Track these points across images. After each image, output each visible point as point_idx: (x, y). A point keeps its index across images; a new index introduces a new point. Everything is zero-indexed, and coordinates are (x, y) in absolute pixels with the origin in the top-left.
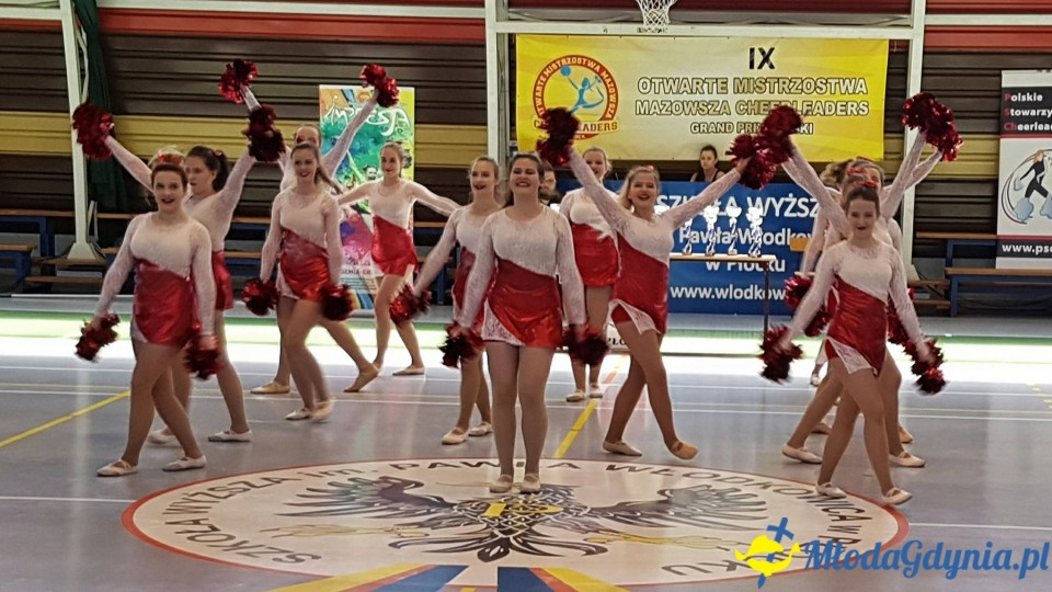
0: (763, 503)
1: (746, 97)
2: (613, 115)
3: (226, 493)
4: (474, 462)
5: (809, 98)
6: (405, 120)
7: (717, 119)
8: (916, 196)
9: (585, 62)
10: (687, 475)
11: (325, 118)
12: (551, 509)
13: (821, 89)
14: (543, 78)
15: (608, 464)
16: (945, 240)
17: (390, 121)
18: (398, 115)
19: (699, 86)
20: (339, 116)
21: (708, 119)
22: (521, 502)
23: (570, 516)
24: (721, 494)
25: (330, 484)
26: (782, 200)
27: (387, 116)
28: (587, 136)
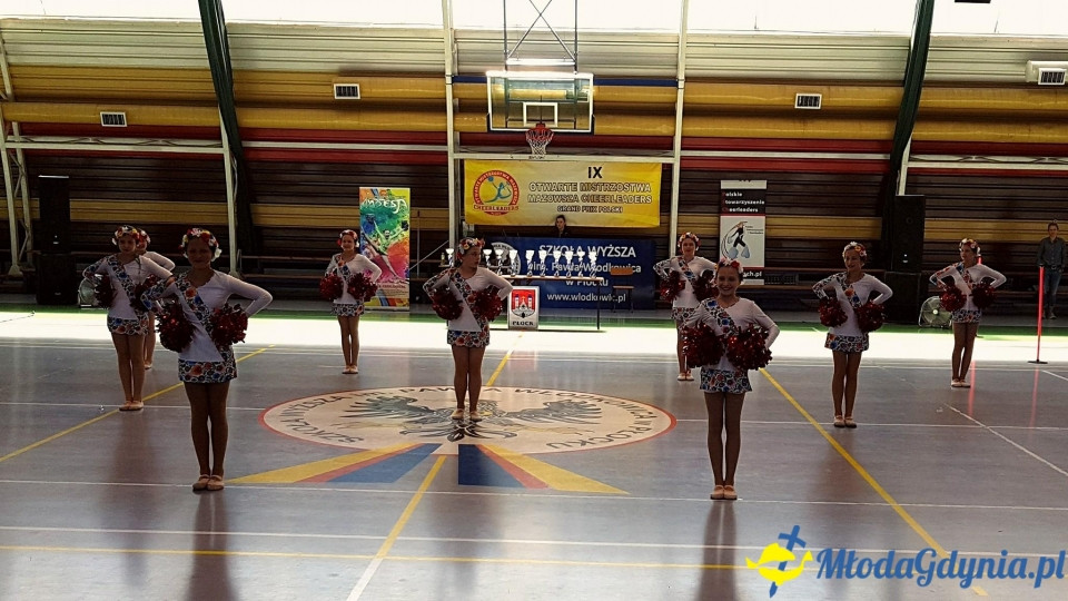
0: (600, 409)
1: (587, 193)
2: (516, 202)
3: (312, 405)
5: (620, 193)
6: (405, 205)
7: (571, 204)
9: (501, 174)
10: (559, 395)
11: (362, 204)
12: (486, 413)
13: (626, 189)
14: (479, 181)
15: (516, 389)
17: (397, 206)
18: (401, 202)
19: (562, 187)
20: (370, 203)
21: (567, 204)
23: (496, 417)
24: (576, 404)
25: (368, 400)
26: (606, 248)
27: (395, 203)
28: (503, 213)
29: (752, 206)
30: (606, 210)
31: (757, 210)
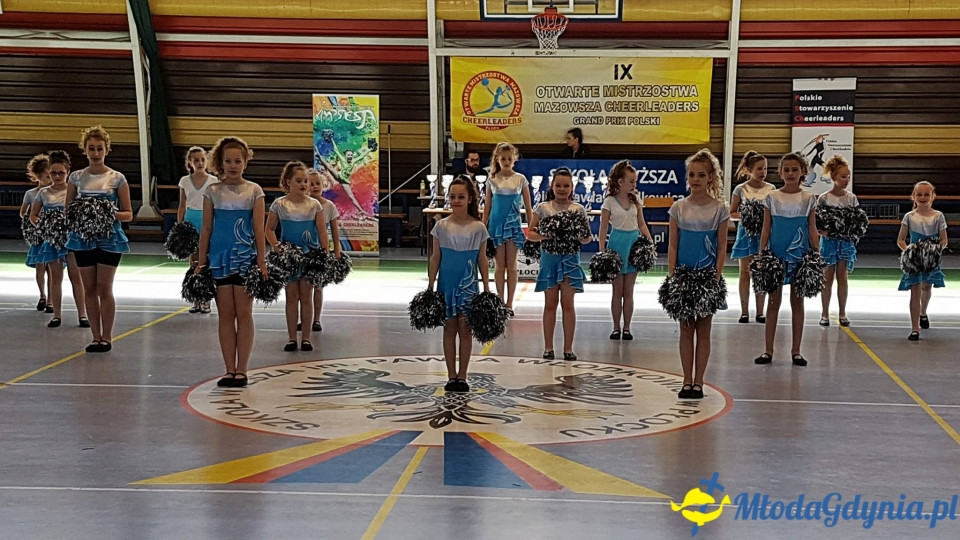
0: (630, 385)
1: (612, 99)
2: (519, 113)
3: (252, 381)
4: (425, 358)
5: (656, 99)
6: (373, 118)
7: (591, 114)
9: (499, 76)
10: (575, 366)
11: (316, 117)
12: (480, 391)
13: (665, 93)
14: (470, 86)
15: (519, 359)
17: (362, 119)
18: (367, 113)
19: (579, 92)
20: (327, 115)
21: (586, 115)
23: (494, 396)
24: (599, 379)
25: (325, 374)
27: (360, 115)
28: (501, 128)
29: (836, 114)
30: (638, 121)
31: (842, 119)
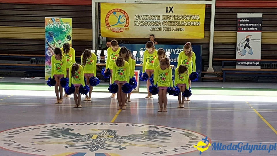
0: (170, 135)
1: (165, 21)
2: (128, 26)
3: (18, 132)
4: (89, 123)
5: (183, 21)
6: (69, 27)
7: (157, 27)
8: (213, 48)
9: (120, 11)
10: (149, 127)
11: (46, 27)
12: (110, 137)
13: (186, 18)
14: (108, 15)
15: (126, 124)
16: (222, 61)
17: (65, 27)
18: (67, 26)
19: (152, 17)
20: (51, 26)
21: (155, 27)
22: (102, 134)
23: (116, 139)
24: (158, 132)
25: (48, 130)
26: (176, 49)
27: (64, 26)
28: (121, 31)
29: (254, 27)
30: (176, 29)
31: (257, 29)
